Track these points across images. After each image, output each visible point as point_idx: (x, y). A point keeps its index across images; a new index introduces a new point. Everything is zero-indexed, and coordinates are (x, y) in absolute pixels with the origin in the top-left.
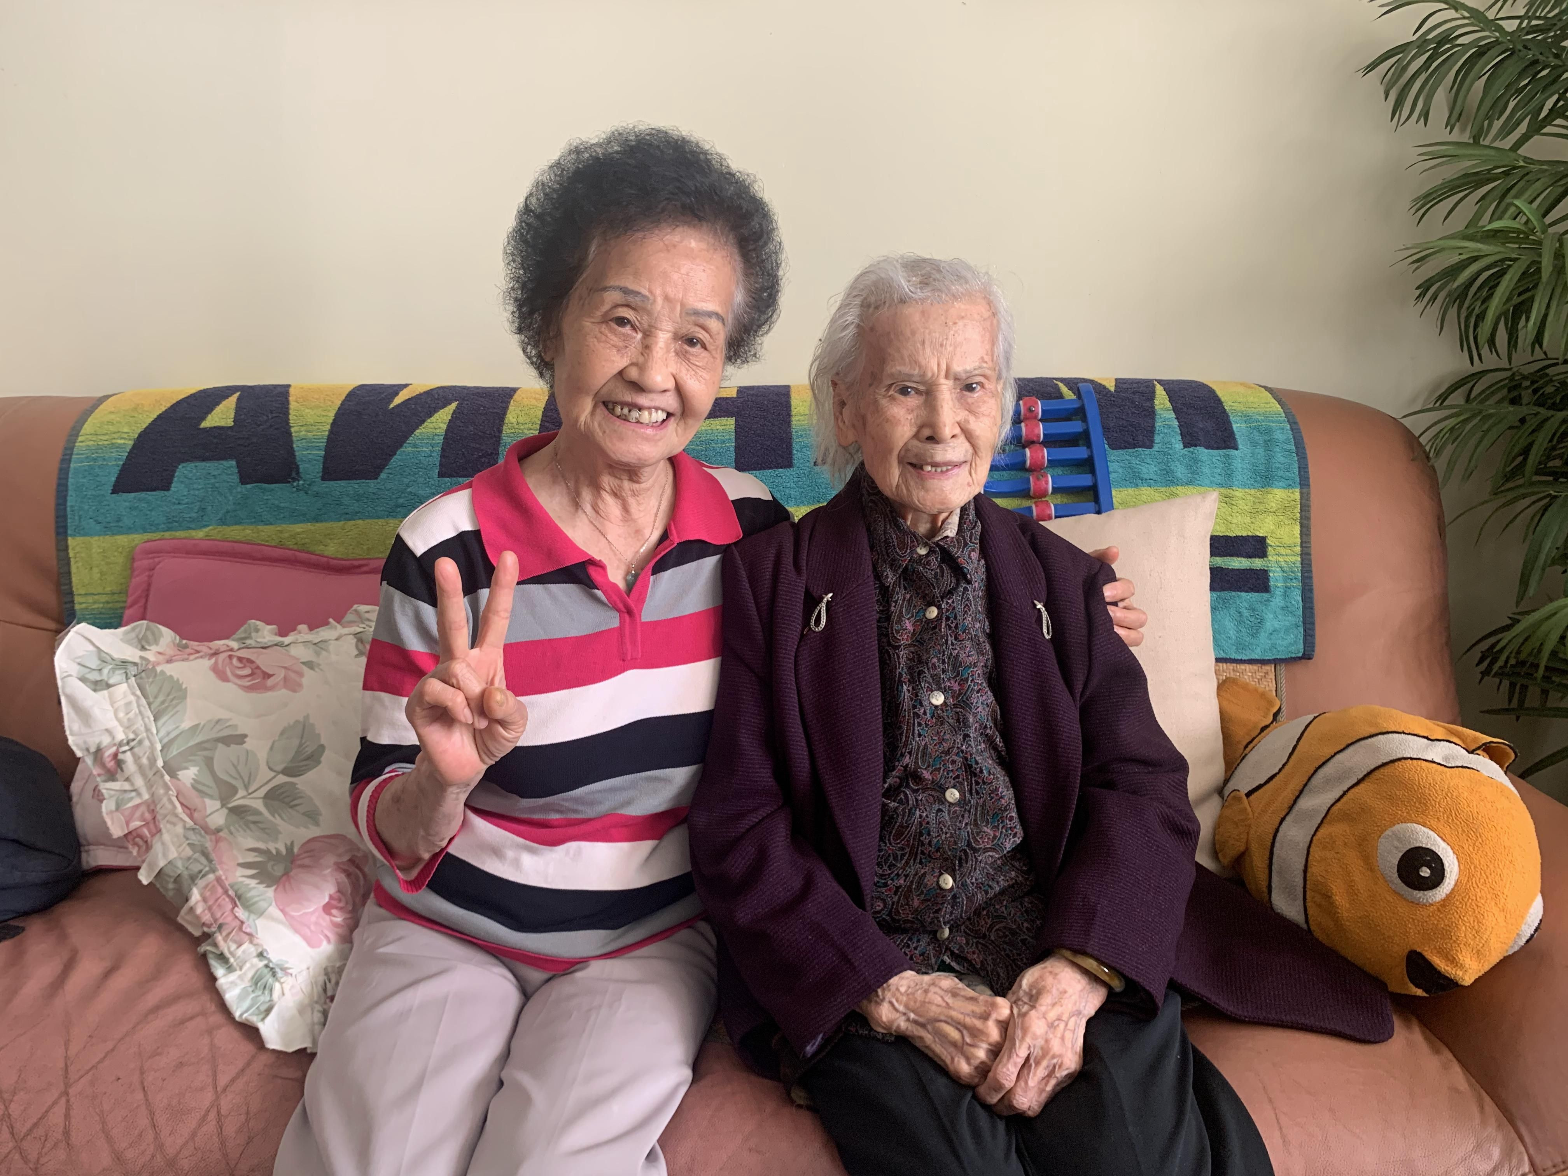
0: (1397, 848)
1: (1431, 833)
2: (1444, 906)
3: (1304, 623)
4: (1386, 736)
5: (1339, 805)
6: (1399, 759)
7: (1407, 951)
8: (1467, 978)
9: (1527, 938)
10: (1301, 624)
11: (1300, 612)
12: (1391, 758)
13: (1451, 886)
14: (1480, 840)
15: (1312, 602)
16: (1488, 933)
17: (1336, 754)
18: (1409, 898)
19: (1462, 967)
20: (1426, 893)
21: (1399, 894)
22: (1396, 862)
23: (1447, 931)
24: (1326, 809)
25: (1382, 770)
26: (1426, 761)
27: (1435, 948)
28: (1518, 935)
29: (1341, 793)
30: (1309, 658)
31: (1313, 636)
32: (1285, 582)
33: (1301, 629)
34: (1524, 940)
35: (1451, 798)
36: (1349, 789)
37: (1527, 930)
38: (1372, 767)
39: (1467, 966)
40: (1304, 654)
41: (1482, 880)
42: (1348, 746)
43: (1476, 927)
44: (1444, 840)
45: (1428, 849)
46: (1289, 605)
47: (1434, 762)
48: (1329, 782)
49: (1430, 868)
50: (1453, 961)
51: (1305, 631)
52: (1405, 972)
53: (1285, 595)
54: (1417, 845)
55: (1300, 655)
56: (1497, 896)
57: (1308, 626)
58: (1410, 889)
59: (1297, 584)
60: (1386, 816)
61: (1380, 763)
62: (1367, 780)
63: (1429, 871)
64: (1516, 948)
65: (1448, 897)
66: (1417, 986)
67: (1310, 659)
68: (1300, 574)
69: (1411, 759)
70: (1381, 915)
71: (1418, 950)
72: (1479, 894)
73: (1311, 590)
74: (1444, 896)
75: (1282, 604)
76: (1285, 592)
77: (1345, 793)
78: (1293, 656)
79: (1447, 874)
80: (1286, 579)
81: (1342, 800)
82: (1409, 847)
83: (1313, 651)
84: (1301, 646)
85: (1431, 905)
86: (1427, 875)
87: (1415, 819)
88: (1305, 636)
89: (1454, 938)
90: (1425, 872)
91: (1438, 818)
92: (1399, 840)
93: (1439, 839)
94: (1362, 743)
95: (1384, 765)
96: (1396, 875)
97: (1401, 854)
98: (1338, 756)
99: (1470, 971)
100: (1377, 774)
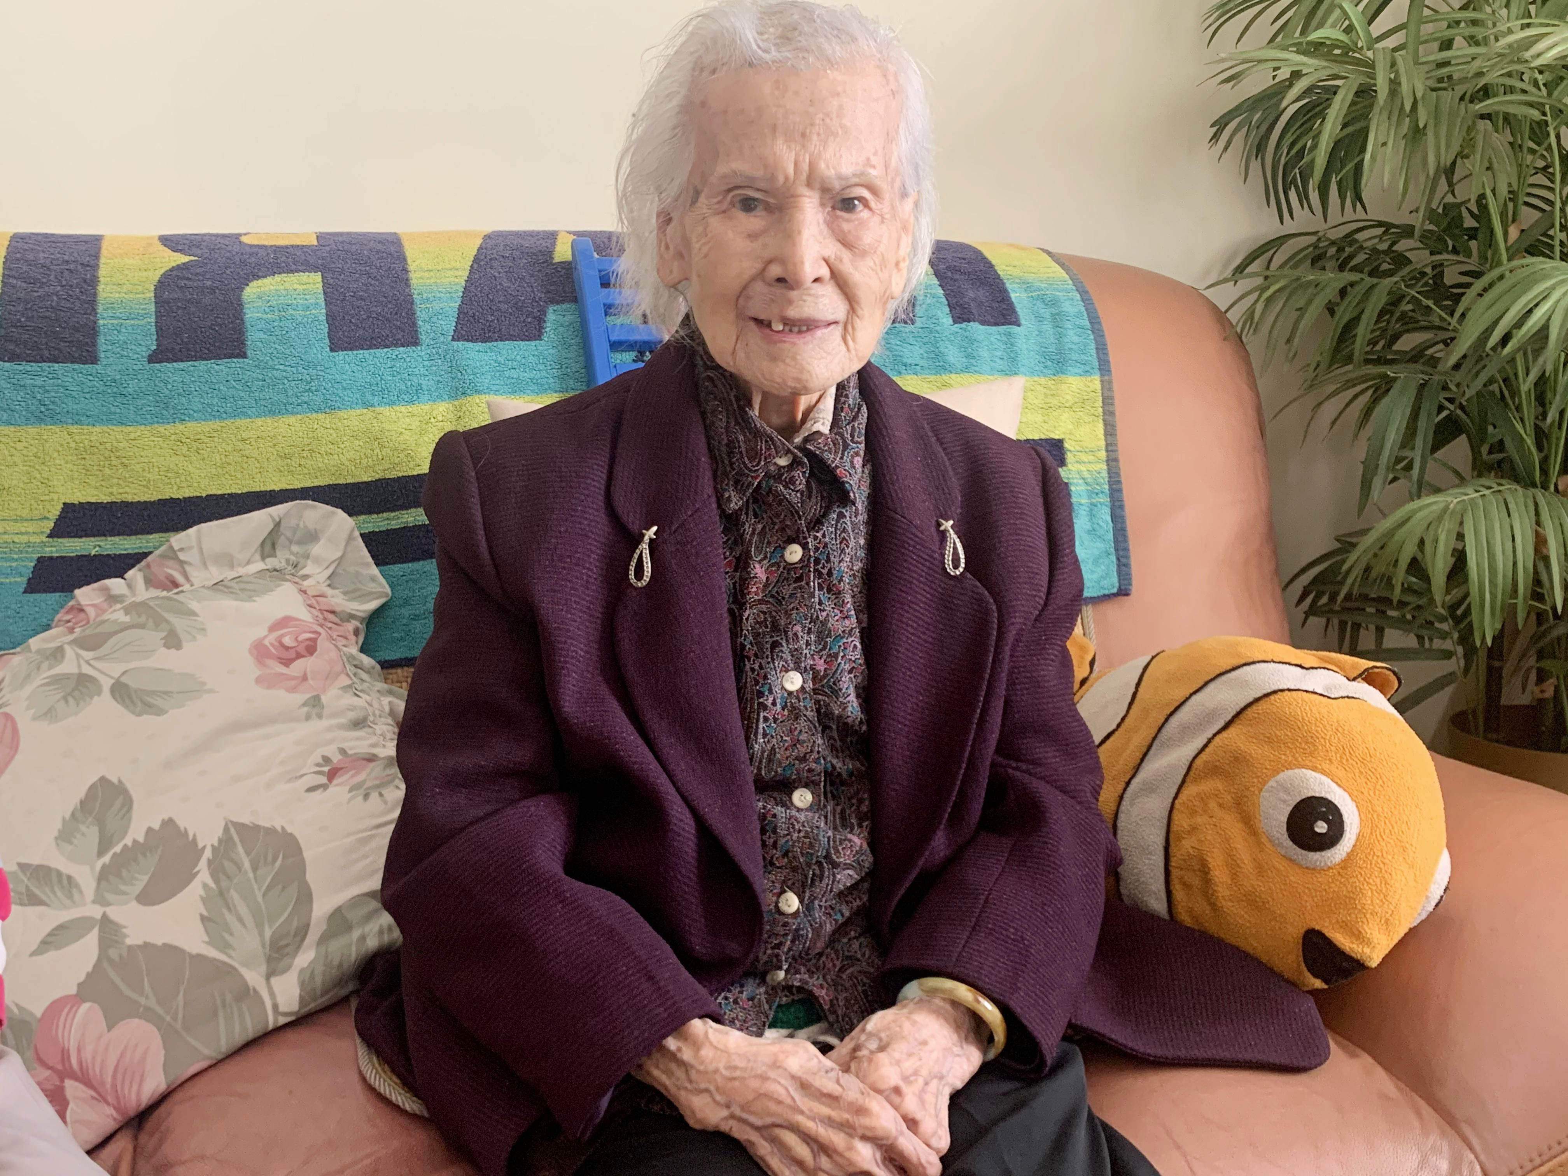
0: (1284, 801)
2: (1344, 868)
3: (1116, 550)
4: (1252, 666)
5: (1203, 756)
6: (1275, 692)
7: (1302, 931)
8: (1374, 956)
9: (1436, 901)
10: (1113, 550)
11: (1110, 536)
12: (1265, 692)
13: (1352, 842)
15: (1124, 522)
17: (1192, 694)
18: (1303, 862)
19: (1368, 943)
20: (1323, 853)
21: (1291, 860)
22: (1284, 819)
23: (1350, 898)
24: (1188, 763)
25: (1254, 707)
26: (1307, 691)
27: (1338, 921)
29: (1205, 741)
30: (1123, 592)
31: (1127, 565)
32: (1090, 497)
33: (1113, 558)
34: (1433, 905)
36: (1217, 736)
37: (1437, 892)
38: (1242, 705)
40: (1120, 589)
42: (1205, 684)
44: (1339, 785)
45: (1322, 798)
46: (1096, 526)
47: (1316, 693)
48: (1187, 731)
49: (1327, 821)
50: (1358, 936)
51: (1118, 559)
52: (1301, 959)
53: (1092, 515)
54: (1310, 795)
55: (1115, 590)
56: (1404, 849)
57: (1121, 553)
58: (1304, 852)
59: (1105, 499)
60: (1267, 763)
61: (1251, 699)
62: (1238, 721)
63: (1326, 826)
65: (1350, 856)
66: (1316, 976)
67: (1127, 595)
68: (1107, 487)
69: (1289, 690)
70: (1270, 889)
71: (1317, 928)
72: (1385, 849)
73: (1122, 507)
74: (1344, 855)
75: (1088, 526)
76: (1091, 510)
77: (1208, 743)
78: (1107, 592)
79: (1347, 827)
80: (1092, 493)
81: (1206, 753)
82: (1299, 799)
83: (1130, 584)
84: (1115, 580)
85: (1330, 868)
86: (1324, 831)
88: (1118, 566)
89: (1359, 907)
90: (1321, 827)
91: (1330, 760)
92: (1286, 791)
93: (1334, 785)
94: (1223, 678)
96: (1286, 836)
97: (1290, 808)
98: (1194, 697)
99: (1379, 947)
100: (1249, 712)
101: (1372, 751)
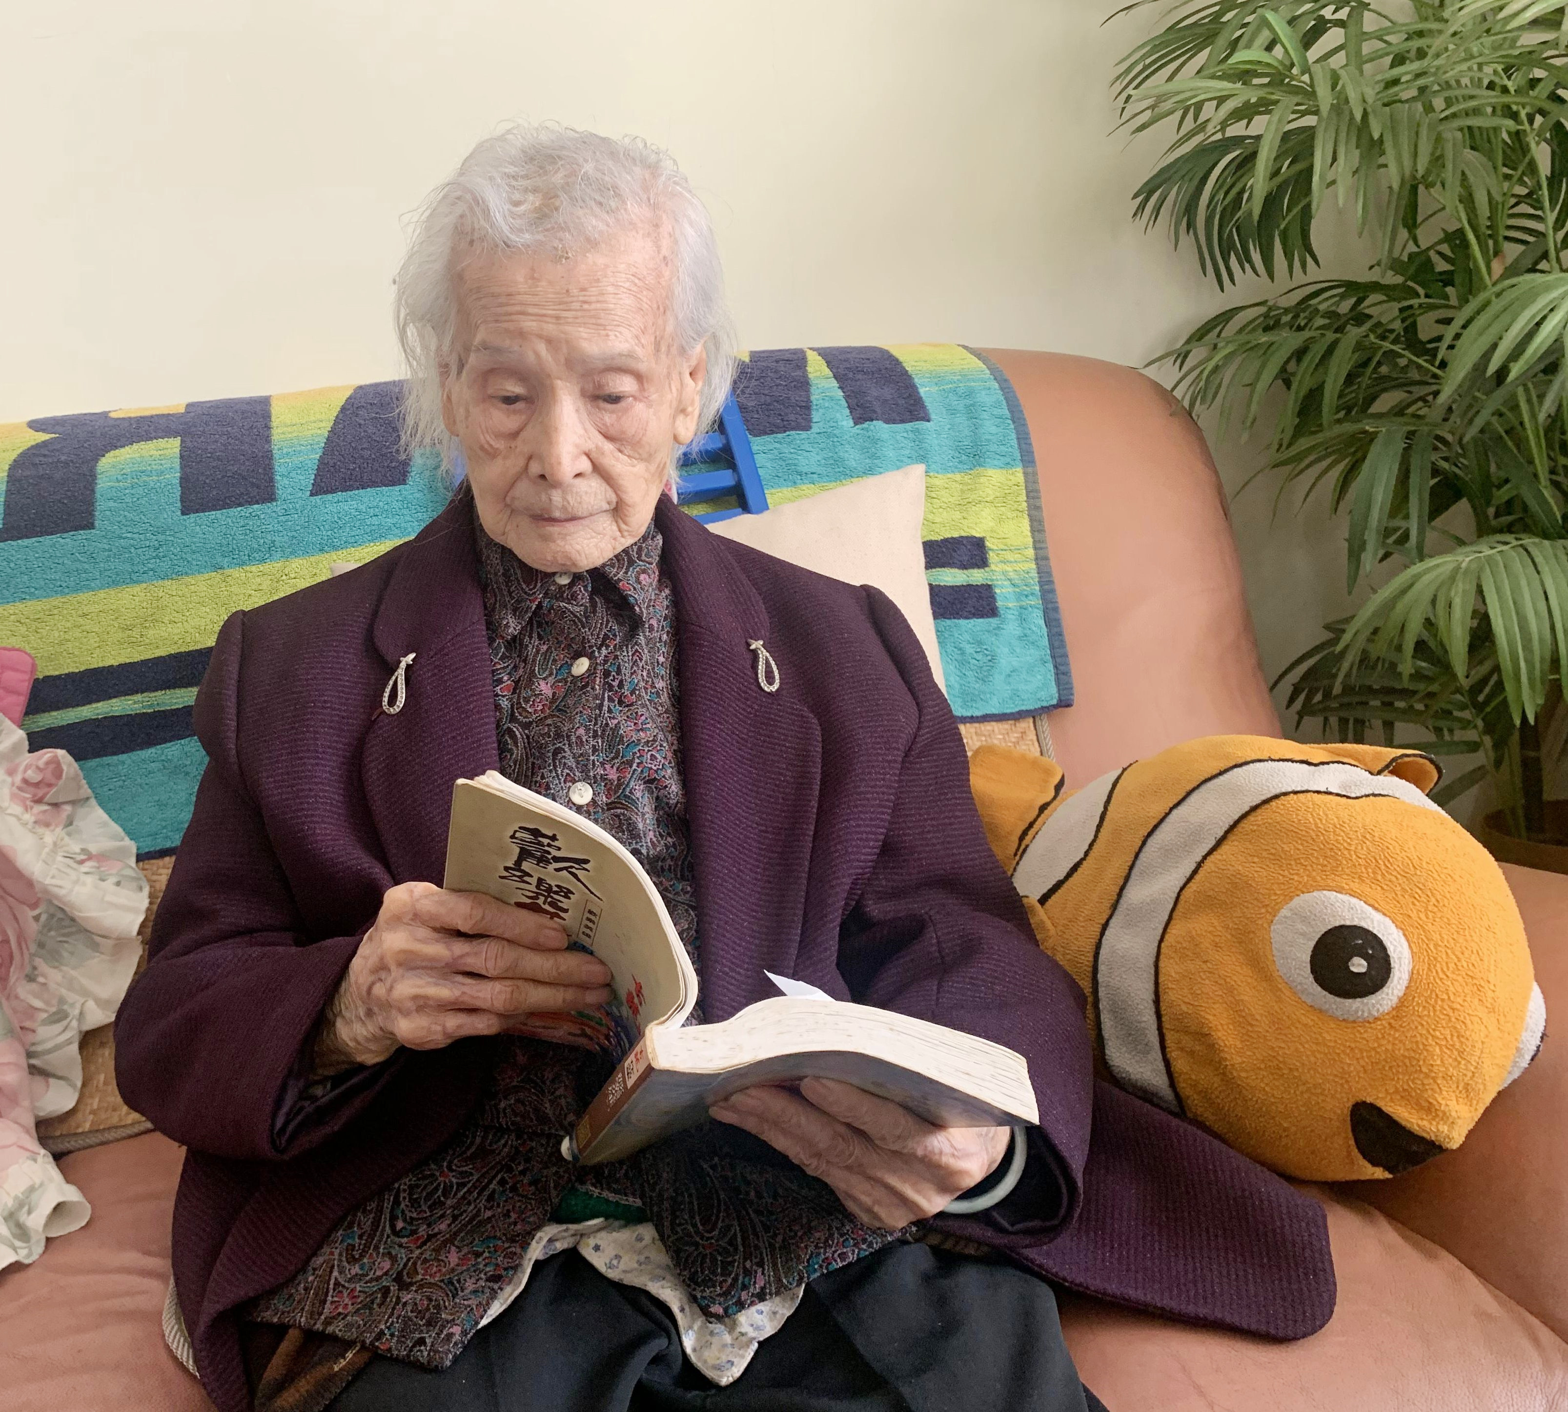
0: (1303, 934)
1: (1354, 901)
2: (1396, 1018)
3: (1053, 657)
4: (1245, 768)
5: (1193, 885)
6: (1276, 797)
7: (1350, 1105)
8: (1455, 1134)
9: (1532, 1053)
10: (1049, 658)
11: (1045, 642)
12: (1264, 798)
13: (1405, 983)
14: (1433, 900)
15: (1059, 626)
16: (1478, 1053)
17: (1171, 809)
18: (1339, 1013)
19: (1444, 1117)
20: (1365, 1000)
21: (1321, 1011)
22: (1306, 957)
23: (1410, 1058)
24: (1174, 895)
25: (1251, 818)
26: (1318, 792)
27: (1397, 1091)
28: (1518, 1050)
29: (1193, 866)
30: (1064, 703)
31: (1066, 673)
32: (1018, 599)
33: (1050, 666)
34: (1528, 1058)
35: (1373, 841)
36: (1205, 858)
37: (1531, 1041)
38: (1236, 817)
39: (1454, 1114)
40: (1060, 700)
41: (1452, 966)
42: (1189, 794)
43: (1458, 1045)
44: (1376, 909)
45: (1355, 926)
46: (1028, 632)
47: (1330, 793)
48: (1170, 854)
49: (1365, 957)
50: (1430, 1109)
51: (1056, 667)
52: (1352, 1142)
53: (1022, 619)
54: (1337, 924)
55: (1055, 702)
56: (1479, 988)
57: (1058, 660)
58: (1338, 999)
59: (1036, 601)
60: (1275, 887)
61: (1247, 808)
62: (1231, 837)
63: (1365, 964)
64: (1516, 1075)
65: (1402, 1002)
66: (1374, 1164)
67: (1069, 705)
68: (1037, 588)
69: (1296, 793)
70: (1297, 1050)
71: (1368, 1100)
72: (1451, 988)
73: (1056, 610)
74: (1395, 1000)
75: (1018, 632)
76: (1020, 614)
77: (1199, 865)
78: (1045, 704)
79: (1394, 963)
80: (1019, 596)
81: (1197, 877)
82: (1324, 930)
83: (1072, 694)
84: (1054, 690)
85: (1377, 1019)
86: (1363, 970)
87: (1322, 883)
88: (1057, 674)
89: (1424, 1069)
90: (1359, 965)
91: (1360, 877)
92: (1304, 919)
93: (1370, 909)
94: (1210, 785)
95: (1254, 809)
96: (1311, 978)
97: (1312, 944)
98: (1175, 812)
99: (1460, 1122)
100: (1245, 825)
101: (1416, 861)
